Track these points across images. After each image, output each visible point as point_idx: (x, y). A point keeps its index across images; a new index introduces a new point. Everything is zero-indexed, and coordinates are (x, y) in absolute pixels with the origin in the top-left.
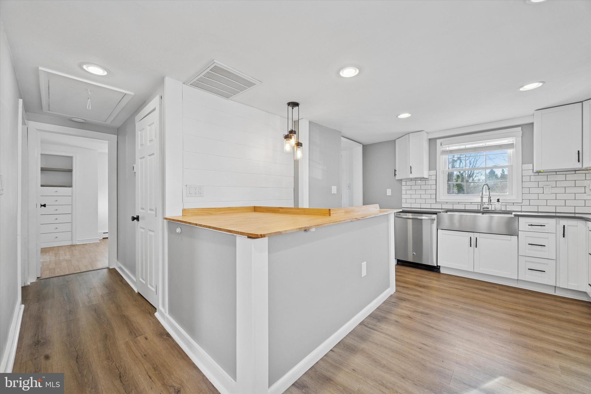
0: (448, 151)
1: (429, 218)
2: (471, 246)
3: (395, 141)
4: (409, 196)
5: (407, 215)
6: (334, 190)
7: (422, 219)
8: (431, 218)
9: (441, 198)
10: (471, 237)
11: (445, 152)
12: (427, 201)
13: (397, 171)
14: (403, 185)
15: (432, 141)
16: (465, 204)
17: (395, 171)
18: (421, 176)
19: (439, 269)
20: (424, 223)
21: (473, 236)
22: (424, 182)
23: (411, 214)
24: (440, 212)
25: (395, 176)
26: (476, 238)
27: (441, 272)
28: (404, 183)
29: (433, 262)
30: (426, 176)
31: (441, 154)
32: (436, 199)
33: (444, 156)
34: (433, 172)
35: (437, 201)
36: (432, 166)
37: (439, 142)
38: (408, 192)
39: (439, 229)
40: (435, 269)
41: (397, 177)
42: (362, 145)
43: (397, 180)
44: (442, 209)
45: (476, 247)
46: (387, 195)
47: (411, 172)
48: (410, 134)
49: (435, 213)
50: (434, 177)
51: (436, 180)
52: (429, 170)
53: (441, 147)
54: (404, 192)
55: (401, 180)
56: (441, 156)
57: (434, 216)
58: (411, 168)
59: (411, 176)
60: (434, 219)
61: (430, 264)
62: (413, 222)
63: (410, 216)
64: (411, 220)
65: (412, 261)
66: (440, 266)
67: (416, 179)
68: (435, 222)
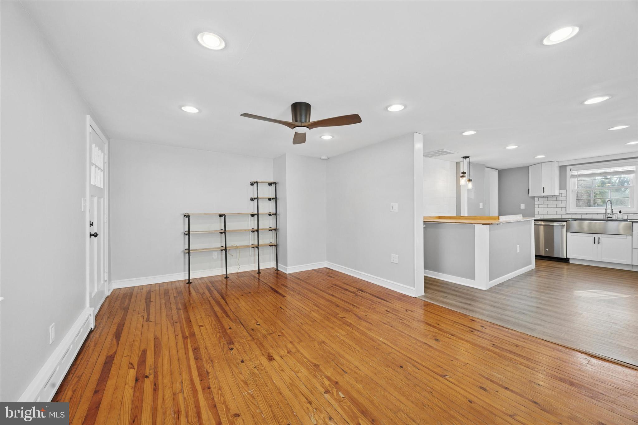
0: (577, 175)
1: (560, 224)
2: (594, 243)
3: (528, 167)
4: (541, 209)
5: (539, 223)
6: (481, 205)
7: (553, 226)
8: (561, 224)
9: (570, 211)
10: (594, 237)
11: (573, 176)
12: (558, 213)
13: (530, 190)
14: (535, 200)
15: (563, 169)
16: (592, 214)
17: (528, 190)
18: (553, 194)
19: (569, 260)
20: (555, 228)
21: (597, 236)
22: (555, 199)
23: (542, 222)
24: (569, 220)
25: (528, 194)
26: (599, 238)
27: (570, 263)
28: (536, 199)
29: (563, 255)
30: (557, 194)
31: (571, 178)
32: (566, 211)
33: (573, 179)
34: (563, 191)
35: (567, 213)
36: (563, 185)
37: (568, 168)
38: (540, 206)
39: (569, 232)
40: (566, 261)
41: (530, 195)
42: (497, 171)
43: (530, 197)
44: (571, 218)
45: (599, 244)
46: (521, 208)
47: (544, 192)
48: (543, 163)
49: (566, 221)
50: (564, 195)
51: (566, 197)
52: (560, 189)
53: (570, 172)
54: (536, 206)
55: (533, 198)
56: (571, 179)
57: (565, 223)
58: (544, 188)
59: (544, 194)
60: (565, 225)
61: (561, 257)
62: (544, 227)
63: (542, 223)
64: (543, 226)
65: (544, 255)
66: (569, 258)
67: (547, 197)
68: (565, 227)
